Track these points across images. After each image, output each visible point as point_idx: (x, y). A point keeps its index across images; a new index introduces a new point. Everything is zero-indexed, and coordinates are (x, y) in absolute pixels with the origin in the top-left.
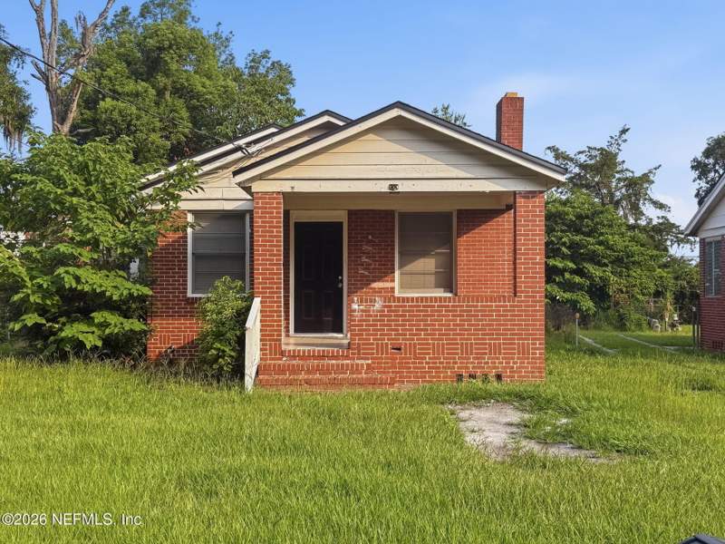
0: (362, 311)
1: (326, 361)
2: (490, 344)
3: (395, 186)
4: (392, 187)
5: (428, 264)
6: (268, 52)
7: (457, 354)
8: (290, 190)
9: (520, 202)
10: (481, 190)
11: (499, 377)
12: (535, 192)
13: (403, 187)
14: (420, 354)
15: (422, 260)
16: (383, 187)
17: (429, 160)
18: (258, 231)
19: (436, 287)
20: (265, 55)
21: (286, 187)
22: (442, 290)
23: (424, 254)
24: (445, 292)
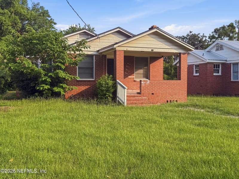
0: (144, 84)
1: (135, 98)
2: (175, 93)
3: (153, 50)
4: (152, 50)
5: (141, 71)
6: (39, 3)
7: (167, 95)
8: (126, 50)
9: (182, 55)
10: (173, 52)
11: (176, 101)
12: (185, 53)
13: (155, 50)
14: (158, 95)
15: (140, 70)
16: (150, 50)
17: (161, 43)
18: (117, 61)
19: (143, 78)
20: (38, 4)
21: (125, 49)
22: (145, 78)
23: (141, 69)
24: (146, 79)
